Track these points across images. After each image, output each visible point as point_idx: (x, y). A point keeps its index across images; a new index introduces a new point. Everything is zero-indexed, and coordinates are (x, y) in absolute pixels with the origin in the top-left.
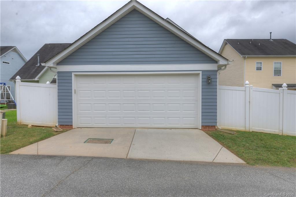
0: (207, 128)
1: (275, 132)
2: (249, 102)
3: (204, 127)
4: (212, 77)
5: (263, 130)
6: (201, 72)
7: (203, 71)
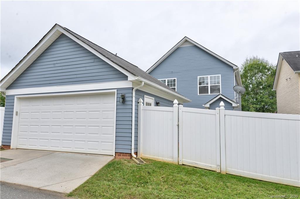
0: (122, 155)
1: (211, 167)
2: (178, 125)
3: (119, 154)
4: (127, 95)
5: (196, 164)
6: (116, 91)
7: (118, 89)
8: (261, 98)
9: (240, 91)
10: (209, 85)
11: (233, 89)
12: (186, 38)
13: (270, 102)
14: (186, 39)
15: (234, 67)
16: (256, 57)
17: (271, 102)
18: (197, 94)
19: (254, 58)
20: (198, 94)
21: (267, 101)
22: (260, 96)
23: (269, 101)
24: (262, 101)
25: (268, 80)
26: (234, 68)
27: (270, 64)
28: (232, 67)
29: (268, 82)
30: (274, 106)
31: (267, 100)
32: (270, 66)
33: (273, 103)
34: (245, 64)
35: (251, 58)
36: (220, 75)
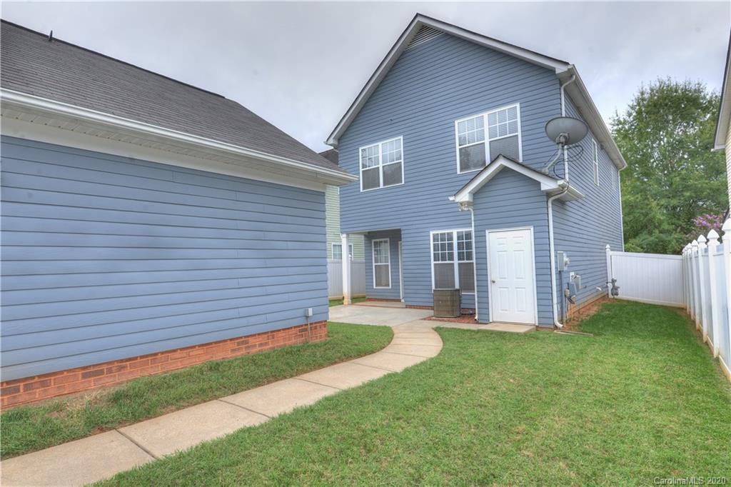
8: (683, 179)
9: (566, 135)
10: (487, 141)
11: (544, 134)
12: (419, 19)
13: (710, 189)
14: (419, 21)
15: (560, 69)
16: (665, 79)
17: (714, 187)
18: (454, 171)
19: (661, 83)
20: (459, 172)
21: (700, 186)
22: (681, 176)
23: (705, 185)
24: (687, 188)
25: (702, 132)
26: (557, 73)
27: (710, 95)
28: (552, 71)
29: (704, 136)
30: (722, 199)
31: (699, 184)
32: (708, 97)
33: (718, 190)
34: (639, 104)
35: (653, 85)
36: (518, 105)
